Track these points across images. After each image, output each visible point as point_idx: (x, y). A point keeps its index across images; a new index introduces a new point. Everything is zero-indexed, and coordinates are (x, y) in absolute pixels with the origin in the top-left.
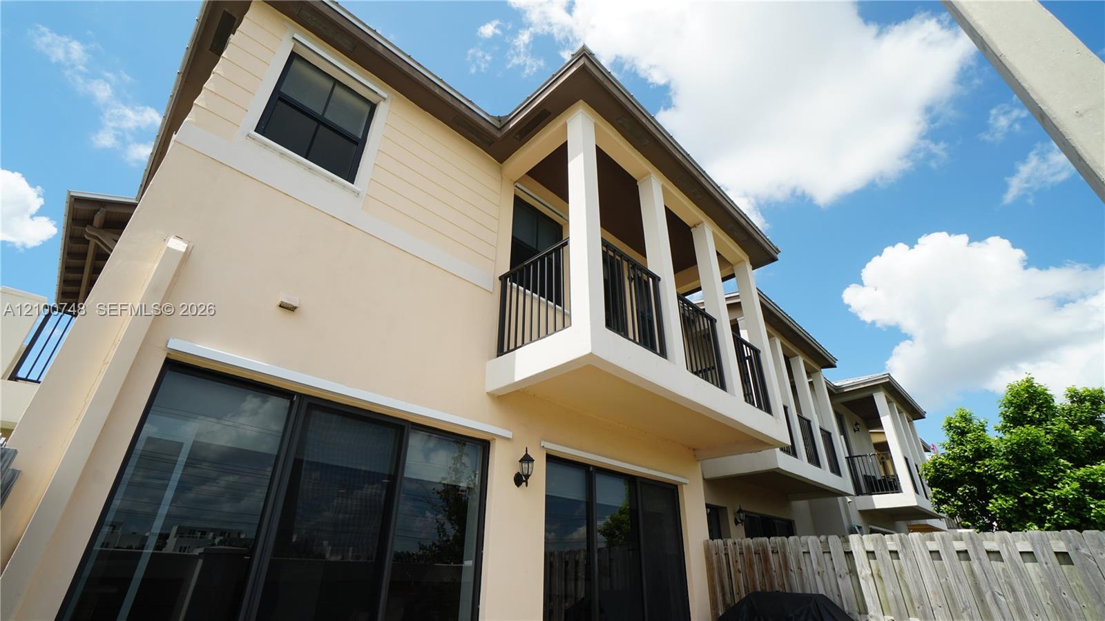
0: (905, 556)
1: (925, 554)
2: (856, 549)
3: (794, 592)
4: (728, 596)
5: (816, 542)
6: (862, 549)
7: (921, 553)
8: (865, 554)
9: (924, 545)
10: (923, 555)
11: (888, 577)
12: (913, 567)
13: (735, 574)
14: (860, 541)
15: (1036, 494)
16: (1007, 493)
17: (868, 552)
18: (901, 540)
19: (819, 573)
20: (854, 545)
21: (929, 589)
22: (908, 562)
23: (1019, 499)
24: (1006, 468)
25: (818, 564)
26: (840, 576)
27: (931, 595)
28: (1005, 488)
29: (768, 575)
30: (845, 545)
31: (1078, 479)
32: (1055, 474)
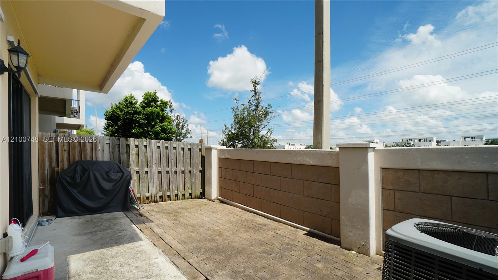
0: (149, 147)
1: (156, 147)
2: (132, 144)
3: (98, 160)
4: (54, 164)
5: (114, 140)
6: (134, 144)
7: (155, 146)
8: (134, 146)
9: (156, 144)
10: (155, 147)
11: (141, 154)
12: (151, 151)
13: (61, 152)
14: (134, 141)
15: (149, 129)
16: (140, 127)
17: (136, 145)
18: (149, 142)
19: (112, 152)
20: (131, 142)
21: (154, 158)
22: (150, 150)
23: (144, 130)
24: (143, 119)
25: (113, 149)
26: (122, 154)
27: (154, 160)
28: (141, 126)
29: (84, 152)
30: (126, 142)
31: (161, 126)
32: (155, 124)
